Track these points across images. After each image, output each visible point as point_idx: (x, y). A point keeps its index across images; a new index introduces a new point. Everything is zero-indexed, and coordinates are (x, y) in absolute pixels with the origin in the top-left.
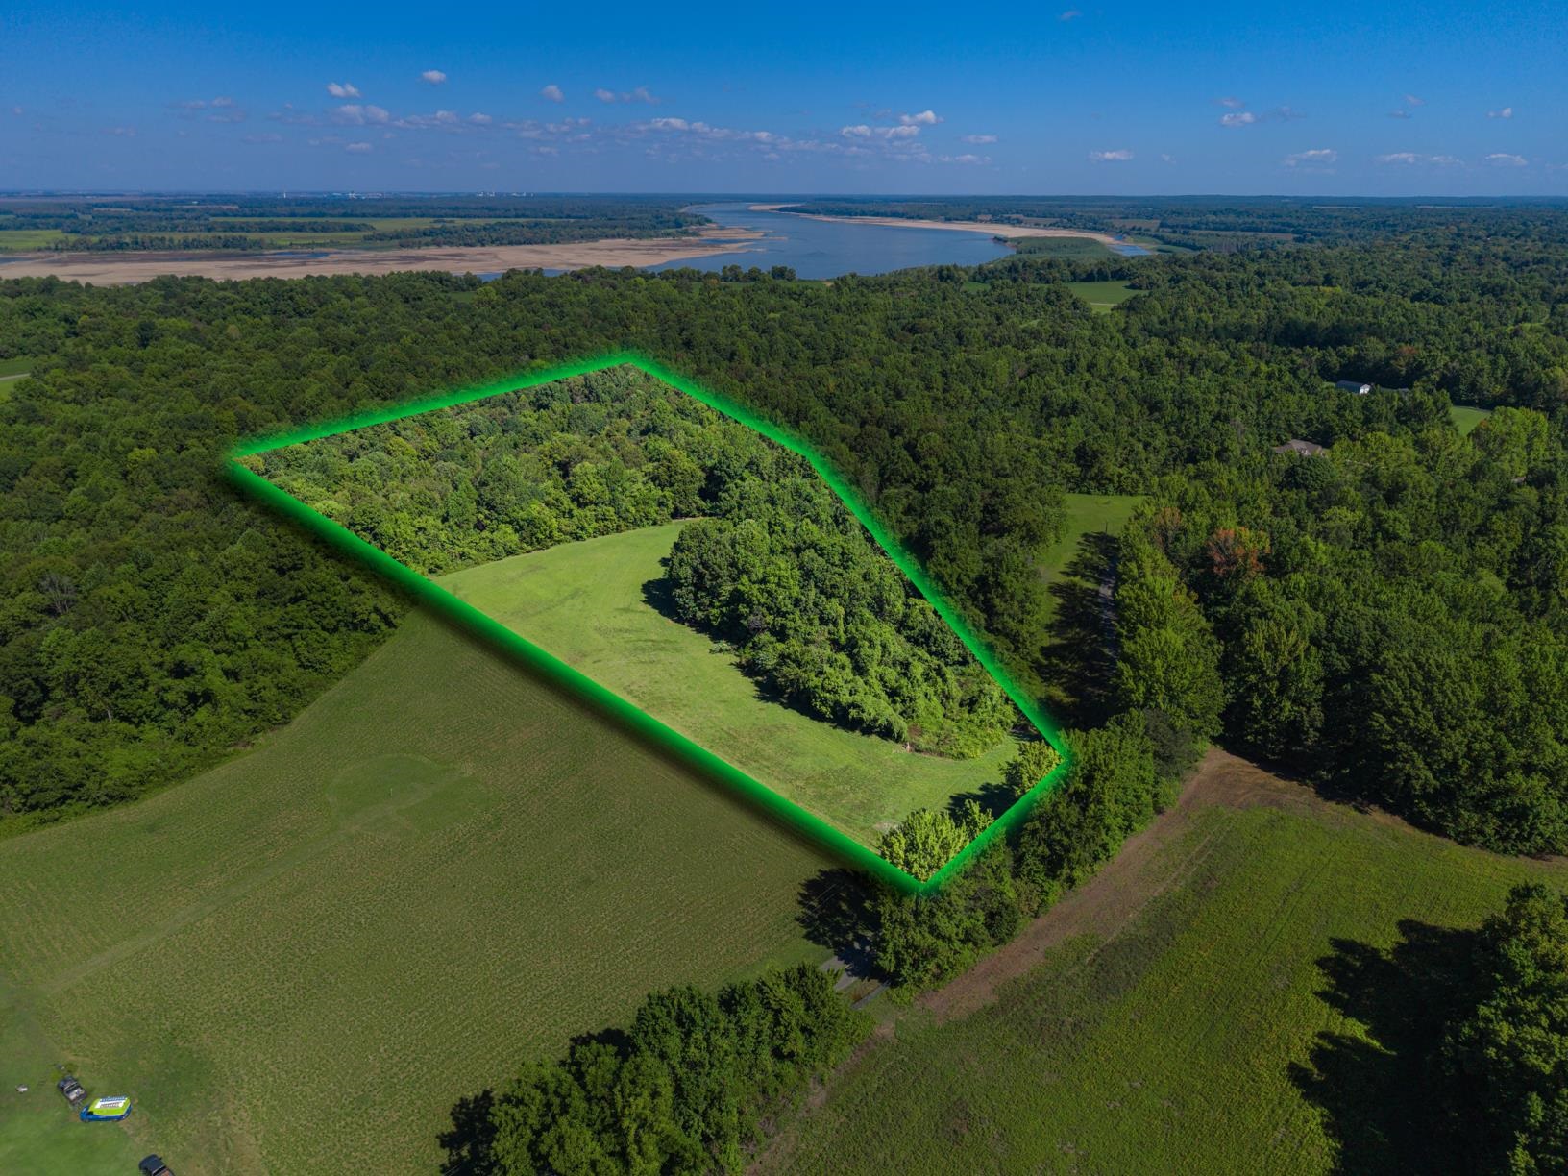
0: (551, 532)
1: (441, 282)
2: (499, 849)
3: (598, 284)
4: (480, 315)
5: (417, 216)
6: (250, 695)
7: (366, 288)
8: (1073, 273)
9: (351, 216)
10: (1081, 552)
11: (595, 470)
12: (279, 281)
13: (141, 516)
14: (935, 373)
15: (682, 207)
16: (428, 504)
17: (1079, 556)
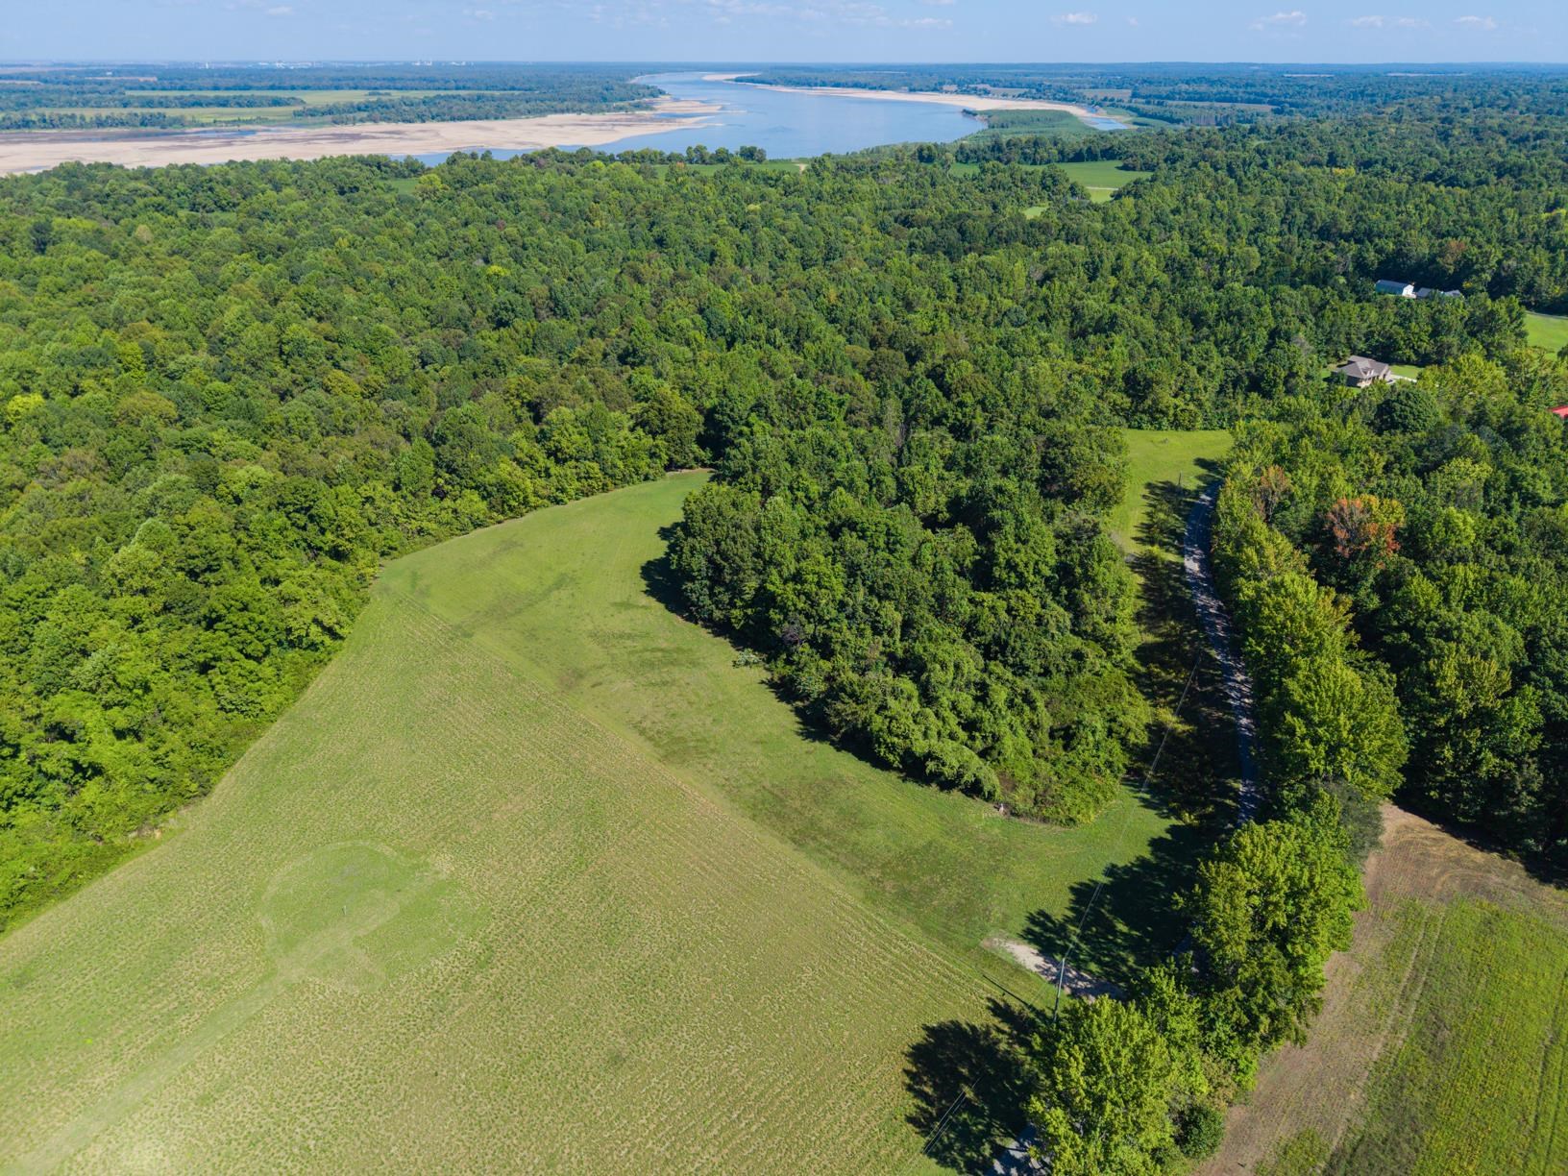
0: (526, 497)
1: (379, 168)
2: (493, 1004)
3: (553, 169)
4: (425, 211)
5: (351, 88)
6: (155, 760)
7: (295, 176)
8: (1061, 152)
9: (279, 88)
10: (1149, 509)
11: (573, 417)
12: (197, 169)
13: (26, 484)
14: (945, 277)
15: (632, 77)
16: (375, 466)
17: (1149, 514)
